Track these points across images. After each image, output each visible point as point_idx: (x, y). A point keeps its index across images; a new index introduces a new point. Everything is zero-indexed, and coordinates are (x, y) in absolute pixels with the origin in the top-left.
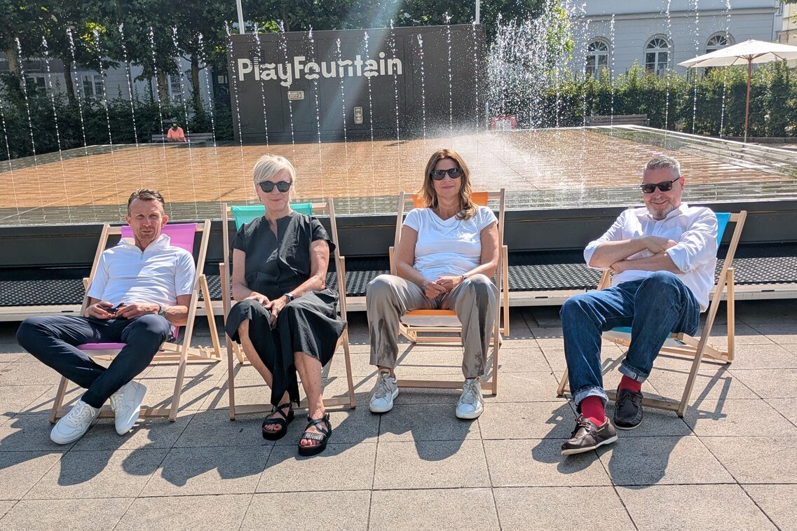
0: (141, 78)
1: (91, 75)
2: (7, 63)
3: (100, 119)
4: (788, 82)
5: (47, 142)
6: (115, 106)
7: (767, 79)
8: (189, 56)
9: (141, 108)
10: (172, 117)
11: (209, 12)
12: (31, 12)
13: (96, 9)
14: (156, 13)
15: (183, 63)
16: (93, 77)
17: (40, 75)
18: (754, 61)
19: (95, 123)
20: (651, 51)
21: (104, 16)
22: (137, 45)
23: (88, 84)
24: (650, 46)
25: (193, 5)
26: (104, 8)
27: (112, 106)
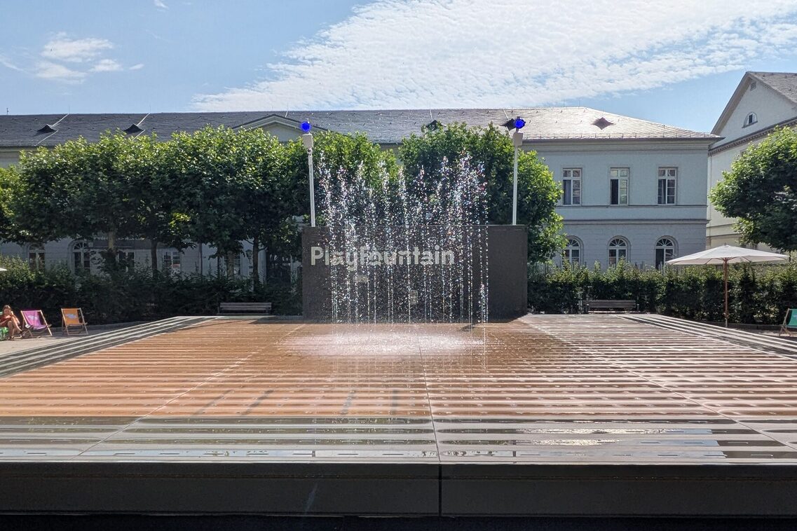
0: (213, 257)
1: (172, 252)
2: (107, 241)
3: (178, 289)
4: (754, 279)
5: (132, 306)
6: (192, 279)
7: (737, 276)
8: (252, 240)
9: (213, 281)
10: (238, 288)
11: (275, 208)
12: (132, 204)
13: (184, 203)
14: (233, 207)
15: (247, 244)
16: (172, 253)
17: (132, 251)
18: (729, 262)
19: (174, 292)
20: (612, 248)
21: (190, 209)
22: (214, 231)
23: (167, 257)
24: (611, 245)
25: (262, 202)
26: (192, 202)
27: (189, 278)
